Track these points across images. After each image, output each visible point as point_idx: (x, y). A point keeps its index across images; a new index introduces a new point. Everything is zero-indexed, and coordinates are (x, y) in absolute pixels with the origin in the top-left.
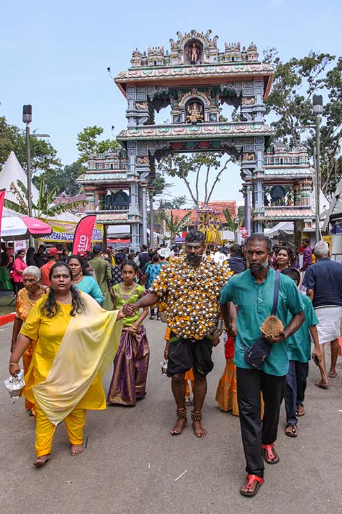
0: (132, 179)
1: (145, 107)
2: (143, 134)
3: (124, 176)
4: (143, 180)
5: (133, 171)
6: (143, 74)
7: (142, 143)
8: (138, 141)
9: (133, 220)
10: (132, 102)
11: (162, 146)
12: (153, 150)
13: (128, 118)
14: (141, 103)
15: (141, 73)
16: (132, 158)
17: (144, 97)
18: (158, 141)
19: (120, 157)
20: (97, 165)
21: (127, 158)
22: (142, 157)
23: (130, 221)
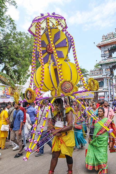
0: (104, 77)
1: (107, 52)
2: (107, 61)
3: (101, 76)
4: (108, 77)
5: (104, 74)
6: (106, 42)
7: (107, 64)
8: (106, 64)
9: (105, 90)
10: (103, 52)
11: (114, 64)
12: (111, 66)
13: (102, 57)
14: (106, 51)
15: (105, 42)
16: (104, 70)
17: (107, 49)
18: (113, 63)
19: (100, 70)
20: (92, 73)
21: (102, 70)
22: (107, 69)
23: (104, 91)
